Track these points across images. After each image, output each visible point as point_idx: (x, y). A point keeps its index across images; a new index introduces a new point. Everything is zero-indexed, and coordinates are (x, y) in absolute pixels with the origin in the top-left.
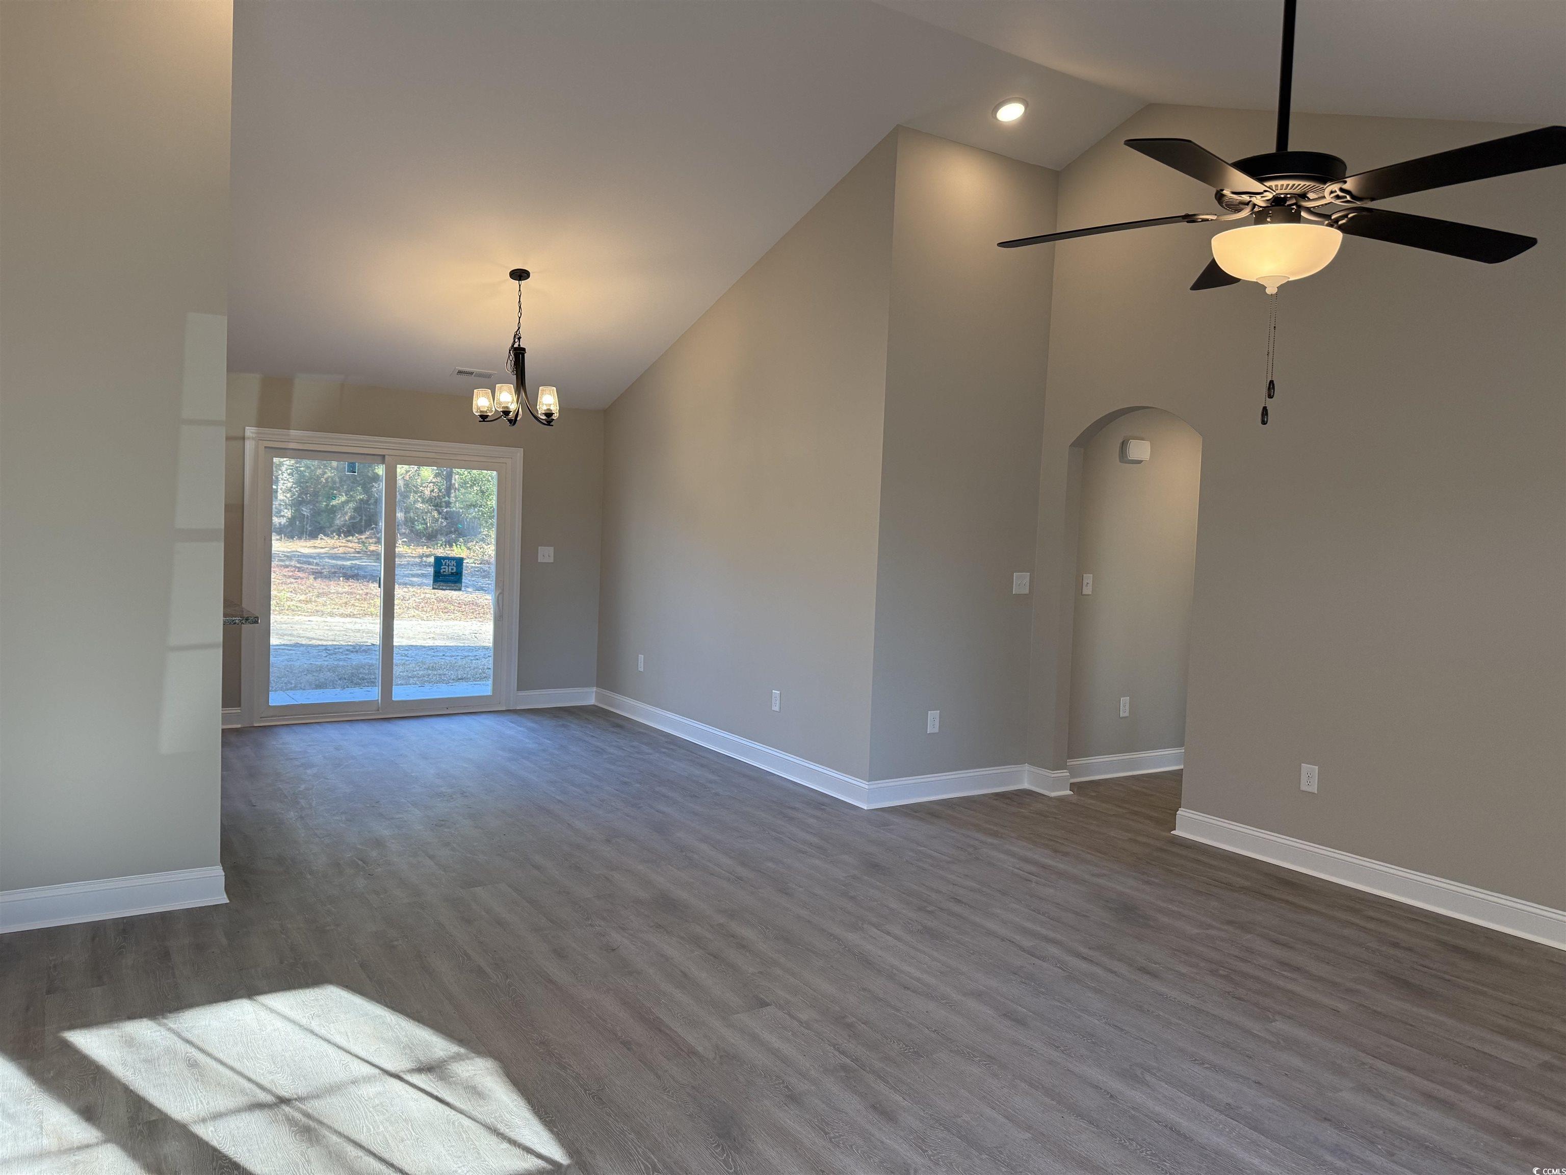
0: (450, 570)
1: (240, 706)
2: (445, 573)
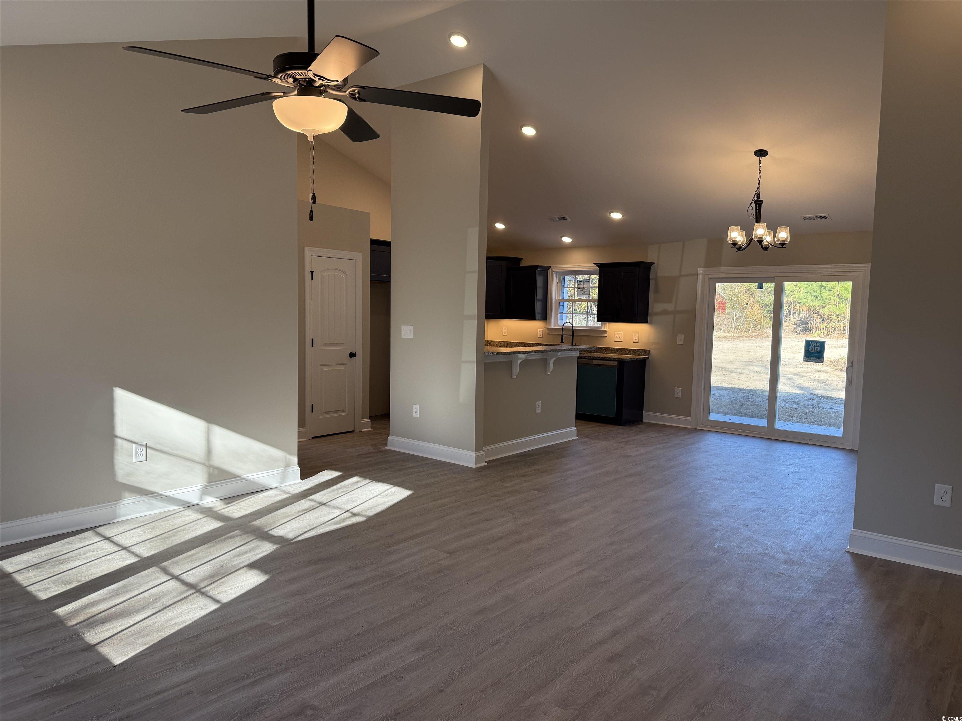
0: (815, 349)
1: (691, 417)
2: (812, 351)
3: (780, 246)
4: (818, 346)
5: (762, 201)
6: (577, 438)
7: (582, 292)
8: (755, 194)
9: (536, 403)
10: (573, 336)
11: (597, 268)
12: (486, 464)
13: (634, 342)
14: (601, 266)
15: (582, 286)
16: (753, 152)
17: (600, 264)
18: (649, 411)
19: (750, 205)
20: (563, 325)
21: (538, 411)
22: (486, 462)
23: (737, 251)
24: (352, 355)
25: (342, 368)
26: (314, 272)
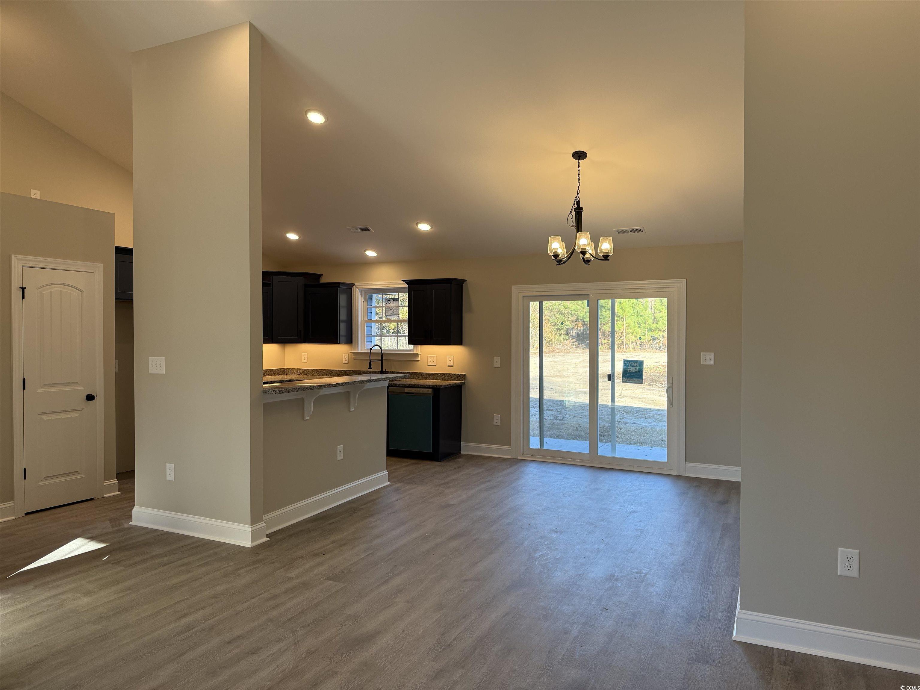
0: (634, 369)
1: (511, 446)
2: (631, 372)
3: (603, 259)
4: (636, 365)
5: (582, 209)
6: (389, 483)
7: (391, 312)
8: (575, 201)
9: (337, 447)
10: (382, 360)
11: (406, 286)
12: (268, 539)
13: (448, 366)
14: (410, 283)
15: (390, 305)
16: (570, 154)
17: (409, 281)
18: (467, 441)
19: (570, 213)
20: (371, 349)
21: (340, 457)
22: (268, 536)
23: (557, 265)
24: (90, 398)
25: (75, 415)
26: (25, 288)
